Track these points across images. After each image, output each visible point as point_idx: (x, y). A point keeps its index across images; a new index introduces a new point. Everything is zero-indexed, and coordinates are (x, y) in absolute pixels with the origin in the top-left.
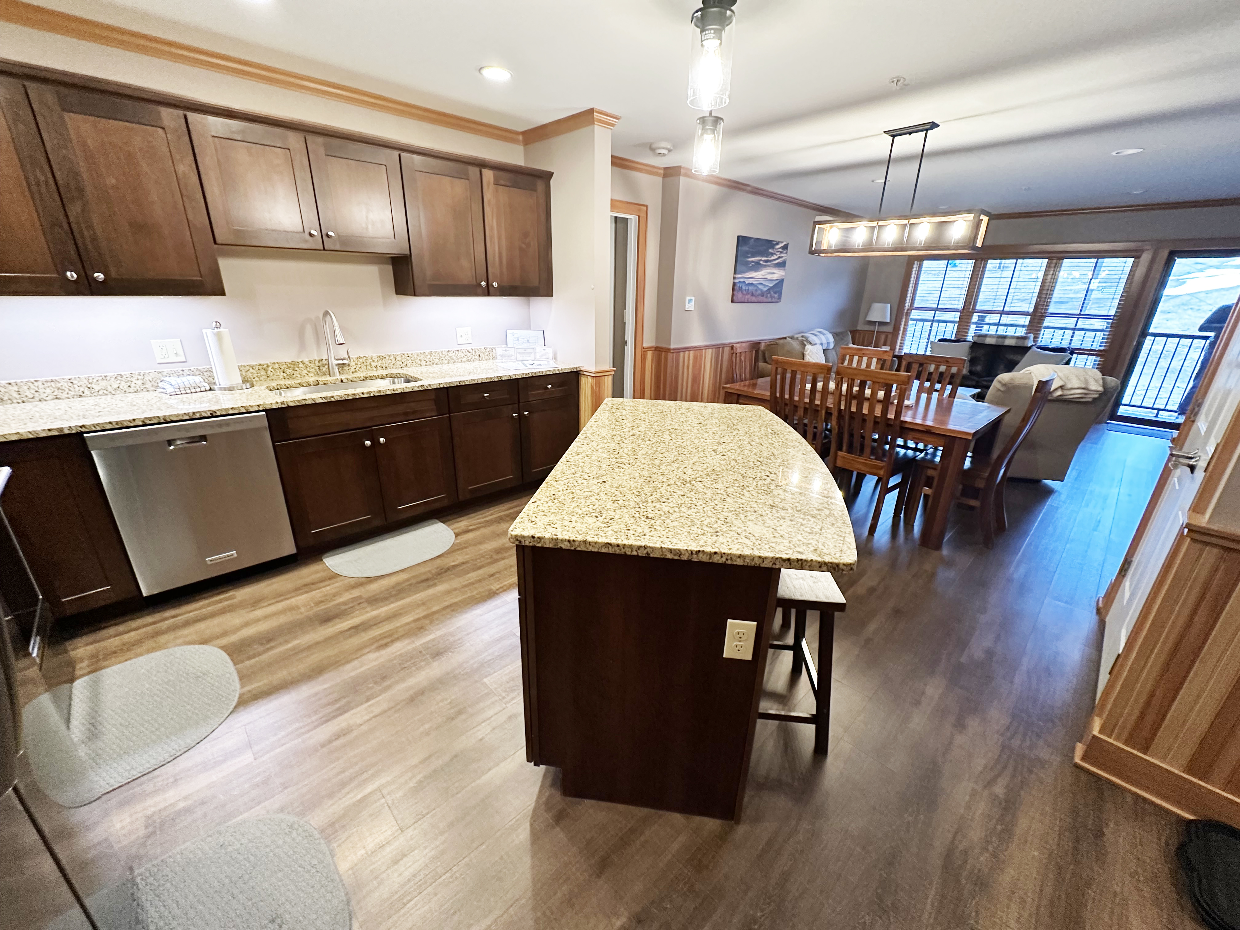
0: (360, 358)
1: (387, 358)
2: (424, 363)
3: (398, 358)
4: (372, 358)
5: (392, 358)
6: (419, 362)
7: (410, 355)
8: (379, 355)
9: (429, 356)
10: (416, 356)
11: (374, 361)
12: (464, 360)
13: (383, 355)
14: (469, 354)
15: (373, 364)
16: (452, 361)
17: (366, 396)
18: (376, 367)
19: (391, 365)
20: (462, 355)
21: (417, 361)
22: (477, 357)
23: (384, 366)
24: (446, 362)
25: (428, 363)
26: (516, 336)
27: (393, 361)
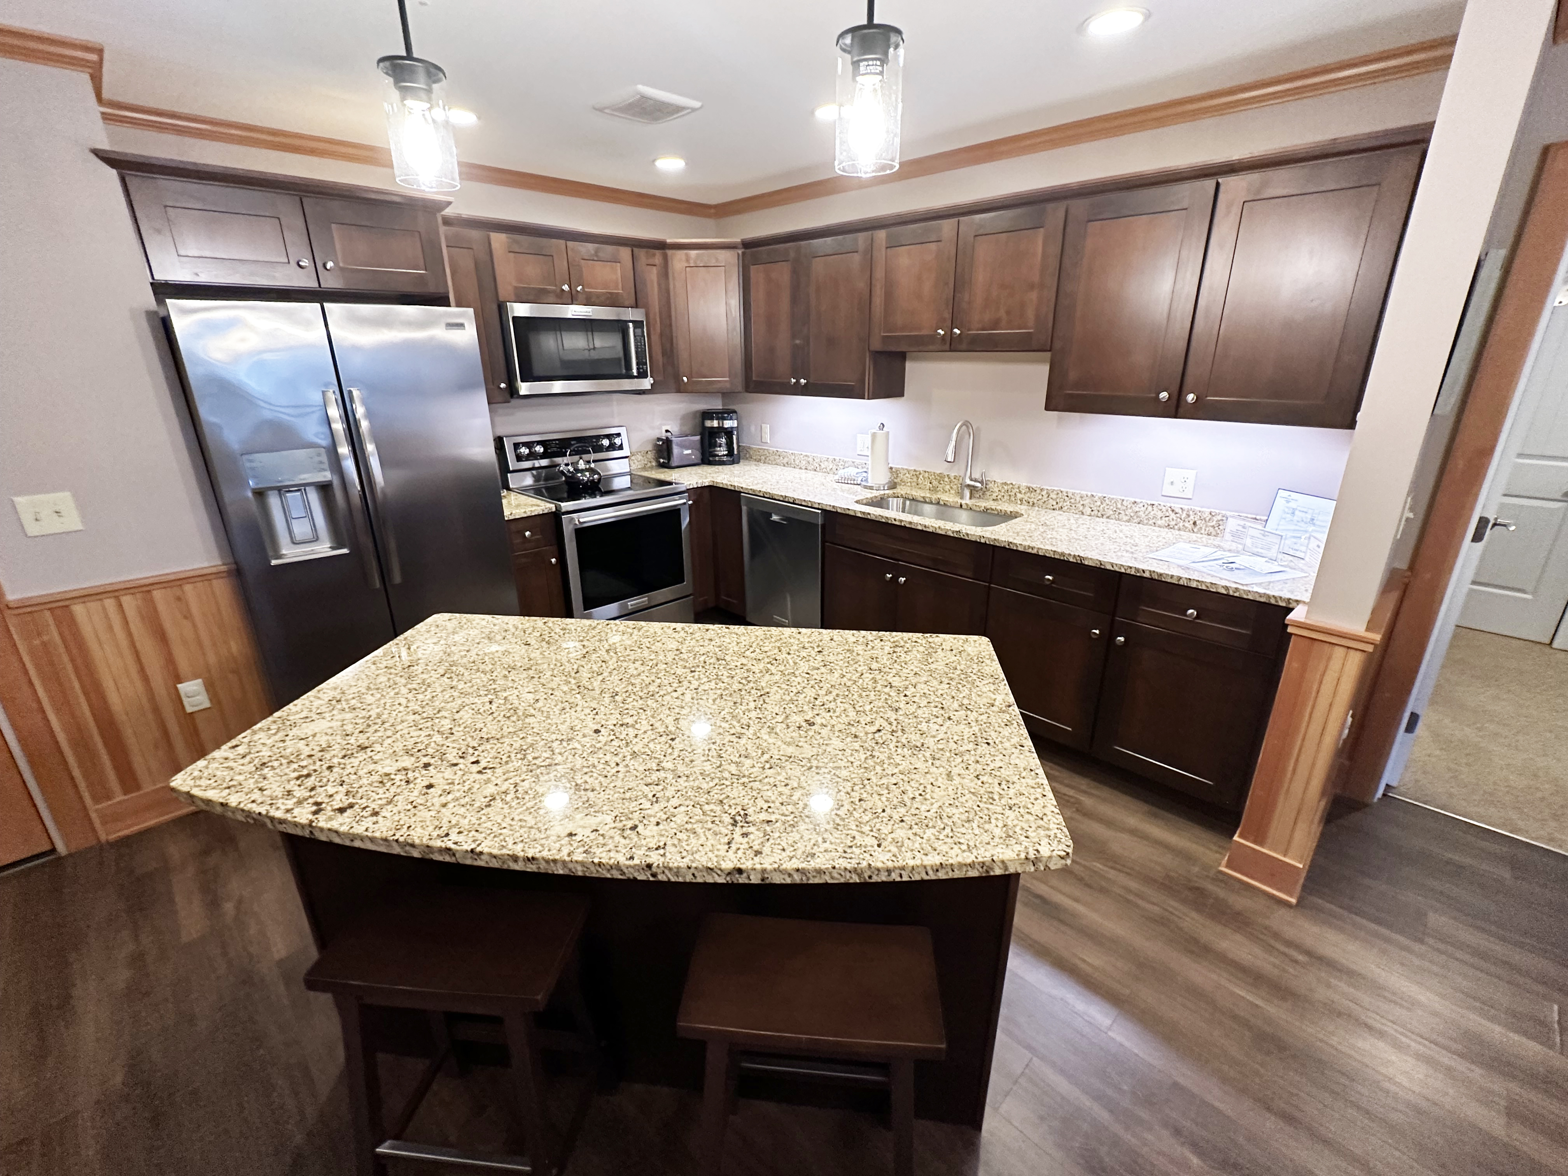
0: (1006, 484)
1: (1038, 491)
2: (1088, 511)
3: (1053, 496)
4: (1019, 488)
5: (1044, 493)
6: (1081, 508)
7: (1070, 495)
8: (1029, 485)
9: (1099, 503)
10: (1078, 499)
11: (1020, 492)
12: (1159, 522)
13: (1034, 486)
14: (1173, 515)
15: (1019, 496)
16: (1137, 520)
17: (897, 523)
18: (1021, 500)
19: (1040, 502)
20: (1160, 514)
21: (1079, 505)
22: (1189, 525)
23: (1031, 500)
24: (1125, 518)
25: (1096, 512)
26: (1293, 505)
27: (1045, 499)
